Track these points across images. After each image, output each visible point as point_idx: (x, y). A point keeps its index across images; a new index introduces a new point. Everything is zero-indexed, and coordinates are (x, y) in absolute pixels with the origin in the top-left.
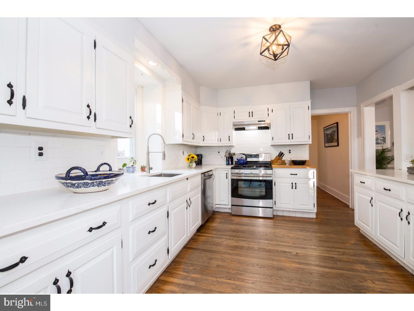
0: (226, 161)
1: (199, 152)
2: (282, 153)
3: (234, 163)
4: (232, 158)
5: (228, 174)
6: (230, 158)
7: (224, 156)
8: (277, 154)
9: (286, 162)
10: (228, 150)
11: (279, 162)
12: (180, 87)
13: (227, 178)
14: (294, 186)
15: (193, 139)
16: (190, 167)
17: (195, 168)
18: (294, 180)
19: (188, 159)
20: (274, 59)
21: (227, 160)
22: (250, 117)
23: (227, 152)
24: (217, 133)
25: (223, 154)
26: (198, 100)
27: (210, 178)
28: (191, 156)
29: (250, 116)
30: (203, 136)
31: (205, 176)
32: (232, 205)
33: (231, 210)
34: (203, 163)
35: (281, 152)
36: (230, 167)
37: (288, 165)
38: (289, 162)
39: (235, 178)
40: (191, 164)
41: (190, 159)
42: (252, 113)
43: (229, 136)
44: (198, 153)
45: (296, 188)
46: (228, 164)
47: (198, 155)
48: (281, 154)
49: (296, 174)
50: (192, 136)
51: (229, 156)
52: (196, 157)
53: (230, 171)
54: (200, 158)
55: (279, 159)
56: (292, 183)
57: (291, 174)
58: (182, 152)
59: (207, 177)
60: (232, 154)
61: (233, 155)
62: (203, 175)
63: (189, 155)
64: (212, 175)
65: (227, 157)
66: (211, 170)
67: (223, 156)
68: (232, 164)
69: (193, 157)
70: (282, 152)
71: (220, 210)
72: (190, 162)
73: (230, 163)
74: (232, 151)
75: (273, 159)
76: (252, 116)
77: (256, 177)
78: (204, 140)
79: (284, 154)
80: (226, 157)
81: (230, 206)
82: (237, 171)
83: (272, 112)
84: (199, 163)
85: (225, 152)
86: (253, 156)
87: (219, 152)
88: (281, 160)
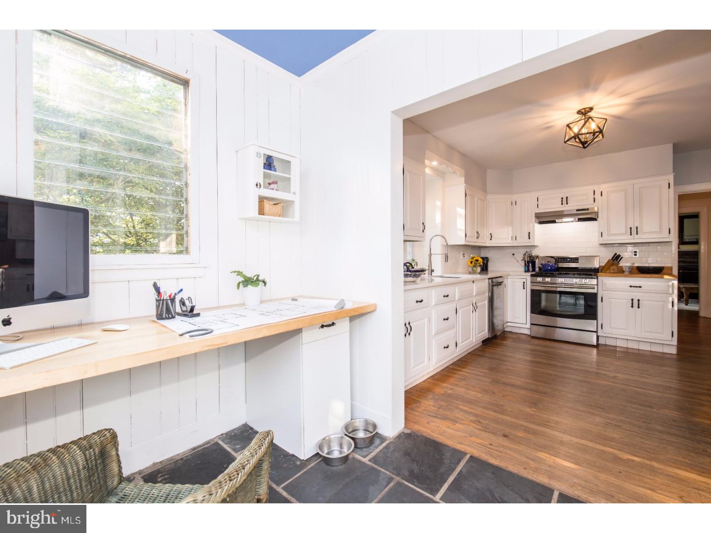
0: (524, 266)
1: (484, 254)
2: (619, 256)
3: (537, 269)
4: (534, 263)
5: (525, 284)
6: (530, 263)
7: (522, 260)
8: (610, 256)
9: (624, 269)
10: (527, 252)
11: (614, 270)
12: (462, 179)
13: (524, 288)
14: (635, 304)
15: (478, 238)
16: (474, 272)
17: (479, 273)
18: (636, 294)
19: (471, 262)
20: (582, 147)
21: (526, 264)
22: (564, 205)
23: (525, 254)
24: (510, 229)
25: (520, 255)
26: (484, 190)
27: (500, 285)
28: (475, 259)
29: (563, 203)
30: (491, 234)
31: (492, 282)
32: (531, 324)
33: (529, 330)
34: (490, 268)
35: (616, 254)
36: (529, 274)
37: (627, 273)
38: (629, 268)
39: (537, 288)
40: (475, 269)
41: (474, 262)
42: (566, 199)
43: (529, 233)
44: (482, 256)
45: (639, 307)
46: (527, 271)
47: (483, 258)
48: (617, 257)
49: (640, 287)
50: (476, 235)
51: (529, 259)
52: (480, 260)
53: (529, 279)
54: (486, 262)
55: (612, 265)
56: (632, 300)
57: (631, 286)
58: (462, 255)
59: (496, 284)
60: (533, 257)
61: (535, 258)
62: (490, 281)
63: (473, 258)
64: (502, 282)
65: (525, 261)
66: (501, 277)
67: (520, 261)
68: (534, 270)
69: (477, 260)
70: (618, 254)
71: (514, 330)
72: (474, 266)
73: (531, 269)
74: (535, 253)
75: (603, 264)
76: (567, 204)
77: (570, 288)
78: (491, 239)
79: (622, 258)
80: (523, 261)
81: (528, 326)
82: (539, 279)
83: (601, 196)
84: (485, 269)
85: (523, 254)
86: (569, 260)
87: (513, 254)
88: (617, 266)
